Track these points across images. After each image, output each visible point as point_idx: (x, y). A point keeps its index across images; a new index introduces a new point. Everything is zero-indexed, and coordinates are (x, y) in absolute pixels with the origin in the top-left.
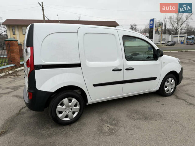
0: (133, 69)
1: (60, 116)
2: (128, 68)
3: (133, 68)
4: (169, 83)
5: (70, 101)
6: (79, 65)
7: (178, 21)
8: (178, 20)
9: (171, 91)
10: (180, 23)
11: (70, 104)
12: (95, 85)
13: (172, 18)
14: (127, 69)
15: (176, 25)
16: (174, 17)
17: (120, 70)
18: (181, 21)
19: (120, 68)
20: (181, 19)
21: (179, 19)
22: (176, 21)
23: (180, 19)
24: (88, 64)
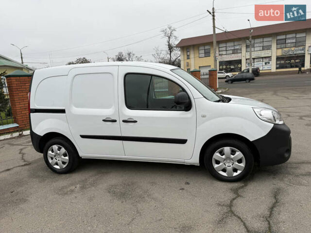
0: (135, 122)
1: (50, 161)
2: (126, 119)
3: (135, 120)
4: (224, 157)
5: (59, 149)
6: (63, 111)
9: (235, 174)
11: (58, 152)
12: (83, 137)
14: (124, 121)
17: (115, 121)
19: (113, 118)
24: (74, 110)
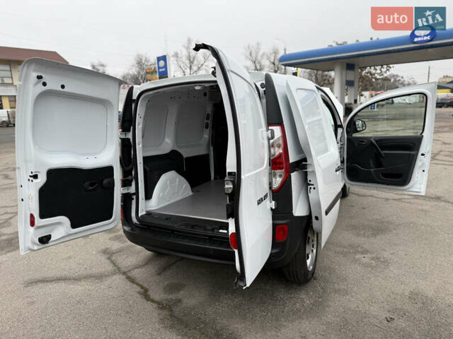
1: (308, 264)
7: (191, 62)
8: (190, 60)
10: (195, 68)
13: (180, 55)
15: (189, 70)
16: (182, 54)
18: (195, 62)
20: (196, 60)
21: (192, 60)
22: (188, 62)
23: (194, 59)
